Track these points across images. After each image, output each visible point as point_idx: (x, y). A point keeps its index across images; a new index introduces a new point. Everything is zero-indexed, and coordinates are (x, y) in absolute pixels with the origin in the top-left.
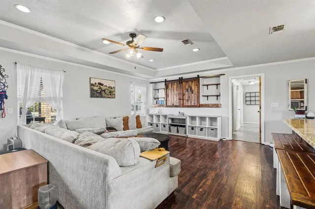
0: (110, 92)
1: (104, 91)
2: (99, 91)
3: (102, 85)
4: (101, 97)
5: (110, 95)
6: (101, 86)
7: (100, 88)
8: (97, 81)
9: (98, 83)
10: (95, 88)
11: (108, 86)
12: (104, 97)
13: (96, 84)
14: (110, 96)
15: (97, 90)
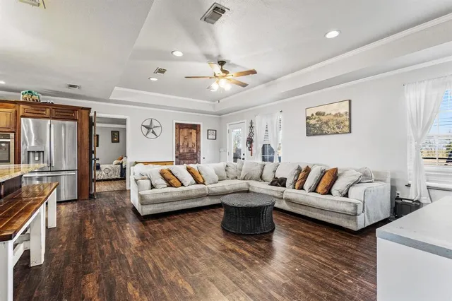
0: (338, 123)
1: (326, 123)
2: (318, 125)
3: (323, 114)
4: (322, 134)
5: (339, 128)
6: (322, 117)
7: (320, 120)
8: (314, 111)
9: (316, 114)
10: (312, 122)
11: (333, 113)
12: (326, 134)
13: (313, 115)
14: (338, 130)
15: (314, 125)
